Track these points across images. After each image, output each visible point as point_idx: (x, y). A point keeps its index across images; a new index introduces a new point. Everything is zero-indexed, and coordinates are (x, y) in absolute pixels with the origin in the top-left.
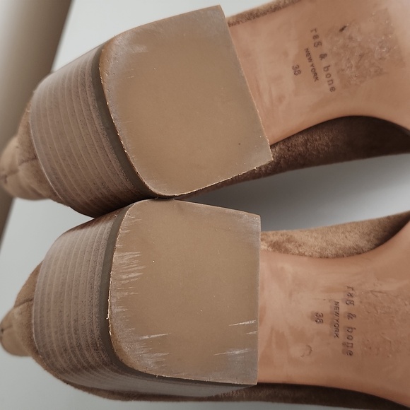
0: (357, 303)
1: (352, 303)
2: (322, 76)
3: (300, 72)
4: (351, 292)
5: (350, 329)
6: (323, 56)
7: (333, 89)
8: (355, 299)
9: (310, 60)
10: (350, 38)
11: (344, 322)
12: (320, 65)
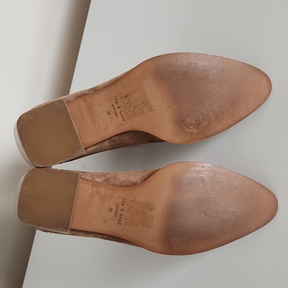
0: (126, 205)
1: (124, 205)
2: (119, 115)
3: (110, 114)
4: (125, 200)
5: (121, 215)
6: (119, 107)
7: (124, 120)
8: (125, 204)
9: (114, 109)
10: (130, 100)
11: (120, 212)
12: (118, 111)
